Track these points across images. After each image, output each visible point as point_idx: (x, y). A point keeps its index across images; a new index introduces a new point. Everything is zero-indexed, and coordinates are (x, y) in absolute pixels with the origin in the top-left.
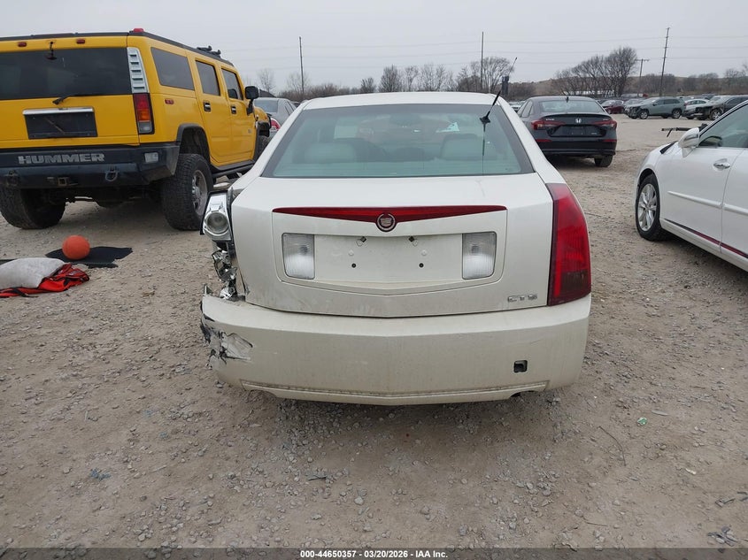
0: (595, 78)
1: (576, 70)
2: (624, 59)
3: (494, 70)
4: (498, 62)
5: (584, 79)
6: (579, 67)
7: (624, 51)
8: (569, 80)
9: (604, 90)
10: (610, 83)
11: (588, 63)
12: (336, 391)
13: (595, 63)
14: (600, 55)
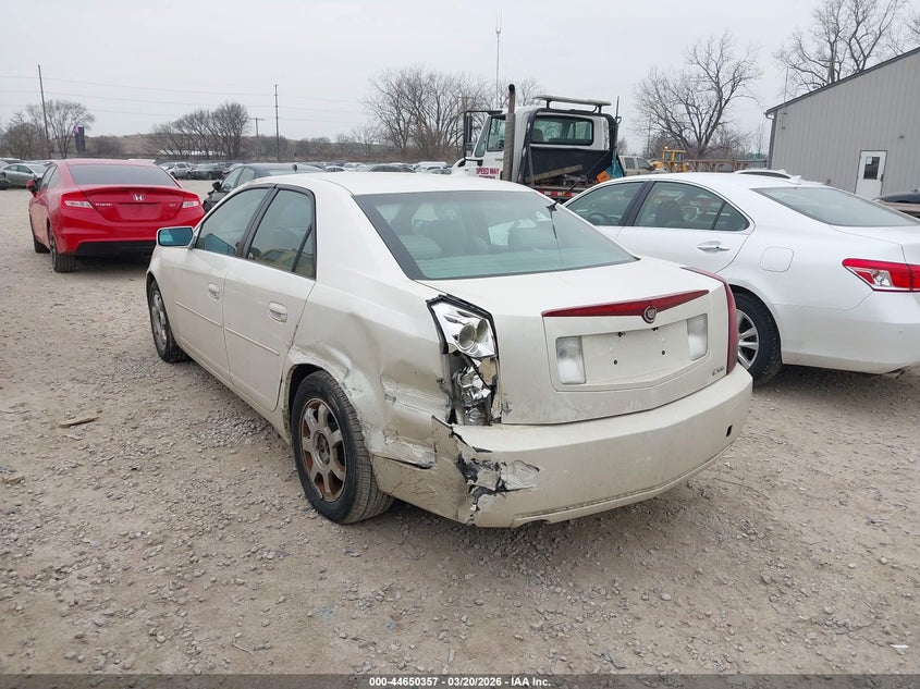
0: (203, 136)
1: (179, 124)
2: (233, 116)
3: (64, 119)
4: (68, 107)
5: (190, 136)
6: (181, 121)
7: (233, 107)
8: (172, 137)
9: (216, 150)
10: (221, 141)
11: (191, 117)
12: (612, 498)
13: (200, 118)
14: (204, 108)
